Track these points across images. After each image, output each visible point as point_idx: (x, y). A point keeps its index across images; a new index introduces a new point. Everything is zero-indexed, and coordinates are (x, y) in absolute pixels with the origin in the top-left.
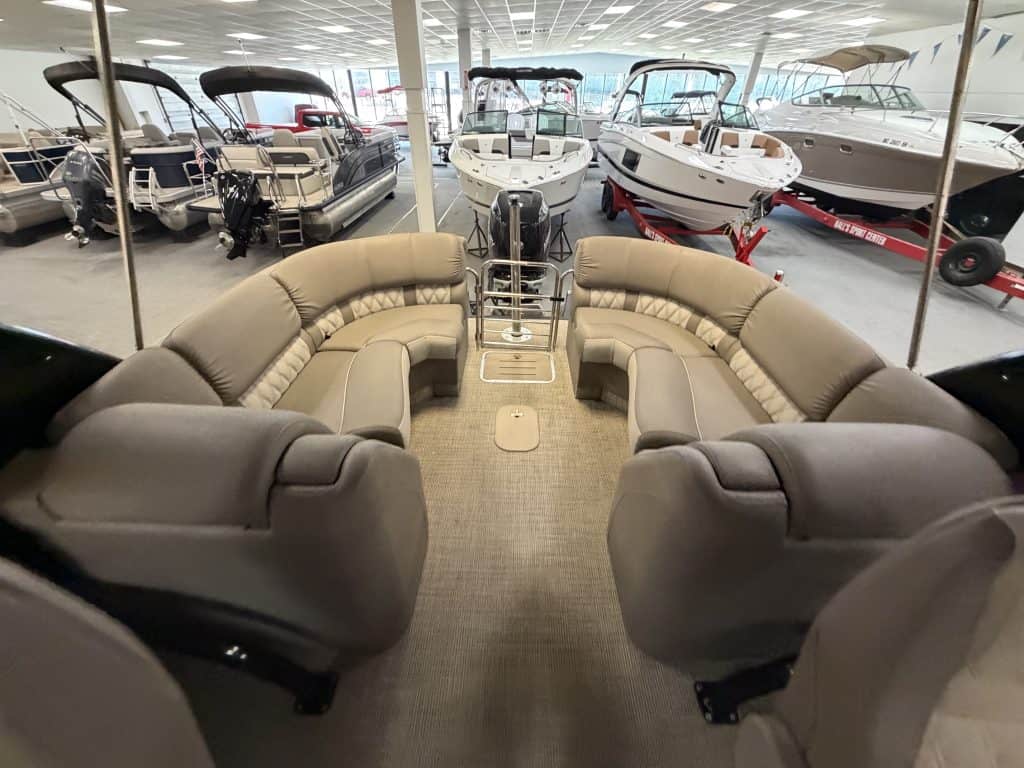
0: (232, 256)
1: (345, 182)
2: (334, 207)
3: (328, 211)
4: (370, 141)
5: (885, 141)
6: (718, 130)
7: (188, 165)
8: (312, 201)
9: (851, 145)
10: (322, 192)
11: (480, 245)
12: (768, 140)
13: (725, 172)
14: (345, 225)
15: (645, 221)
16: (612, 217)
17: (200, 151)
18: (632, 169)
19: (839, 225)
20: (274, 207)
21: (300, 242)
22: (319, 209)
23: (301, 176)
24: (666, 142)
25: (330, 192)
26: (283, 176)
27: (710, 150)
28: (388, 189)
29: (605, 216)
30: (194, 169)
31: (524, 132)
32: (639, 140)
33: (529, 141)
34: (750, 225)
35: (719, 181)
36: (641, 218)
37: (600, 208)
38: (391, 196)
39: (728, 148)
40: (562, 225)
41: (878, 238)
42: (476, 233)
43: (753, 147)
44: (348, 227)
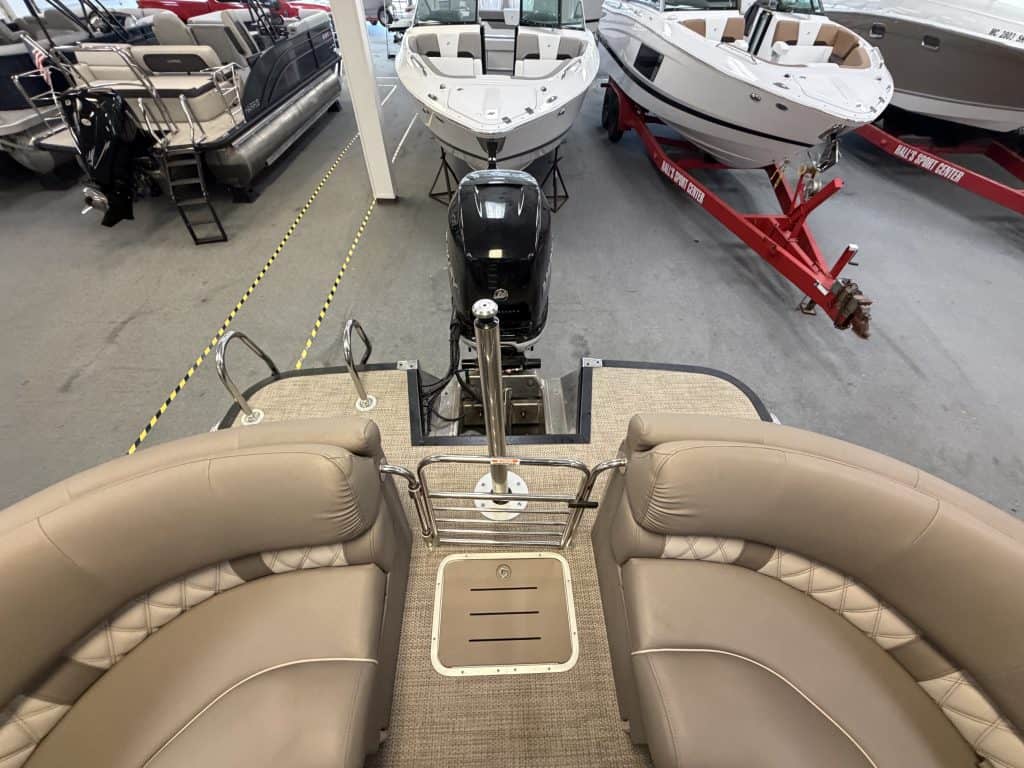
0: (110, 221)
1: (262, 98)
2: (251, 137)
3: (241, 145)
4: (293, 30)
5: (993, 32)
6: (771, 17)
7: (20, 79)
8: (215, 131)
9: (940, 37)
10: (226, 116)
11: (449, 185)
12: (839, 33)
13: (792, 94)
14: (270, 161)
15: (659, 150)
16: (615, 138)
17: (39, 52)
18: (649, 77)
19: (901, 151)
20: (158, 146)
21: (201, 196)
22: (225, 143)
23: (190, 94)
24: (700, 37)
25: (238, 115)
26: (164, 93)
27: (754, 49)
28: (330, 100)
29: (606, 135)
30: (38, 85)
31: (502, 13)
32: (658, 32)
33: (510, 27)
34: (812, 171)
35: (781, 107)
36: (656, 144)
37: (601, 123)
38: (335, 108)
39: (783, 45)
40: (556, 161)
41: (952, 172)
42: (443, 169)
43: (817, 43)
44: (277, 163)
